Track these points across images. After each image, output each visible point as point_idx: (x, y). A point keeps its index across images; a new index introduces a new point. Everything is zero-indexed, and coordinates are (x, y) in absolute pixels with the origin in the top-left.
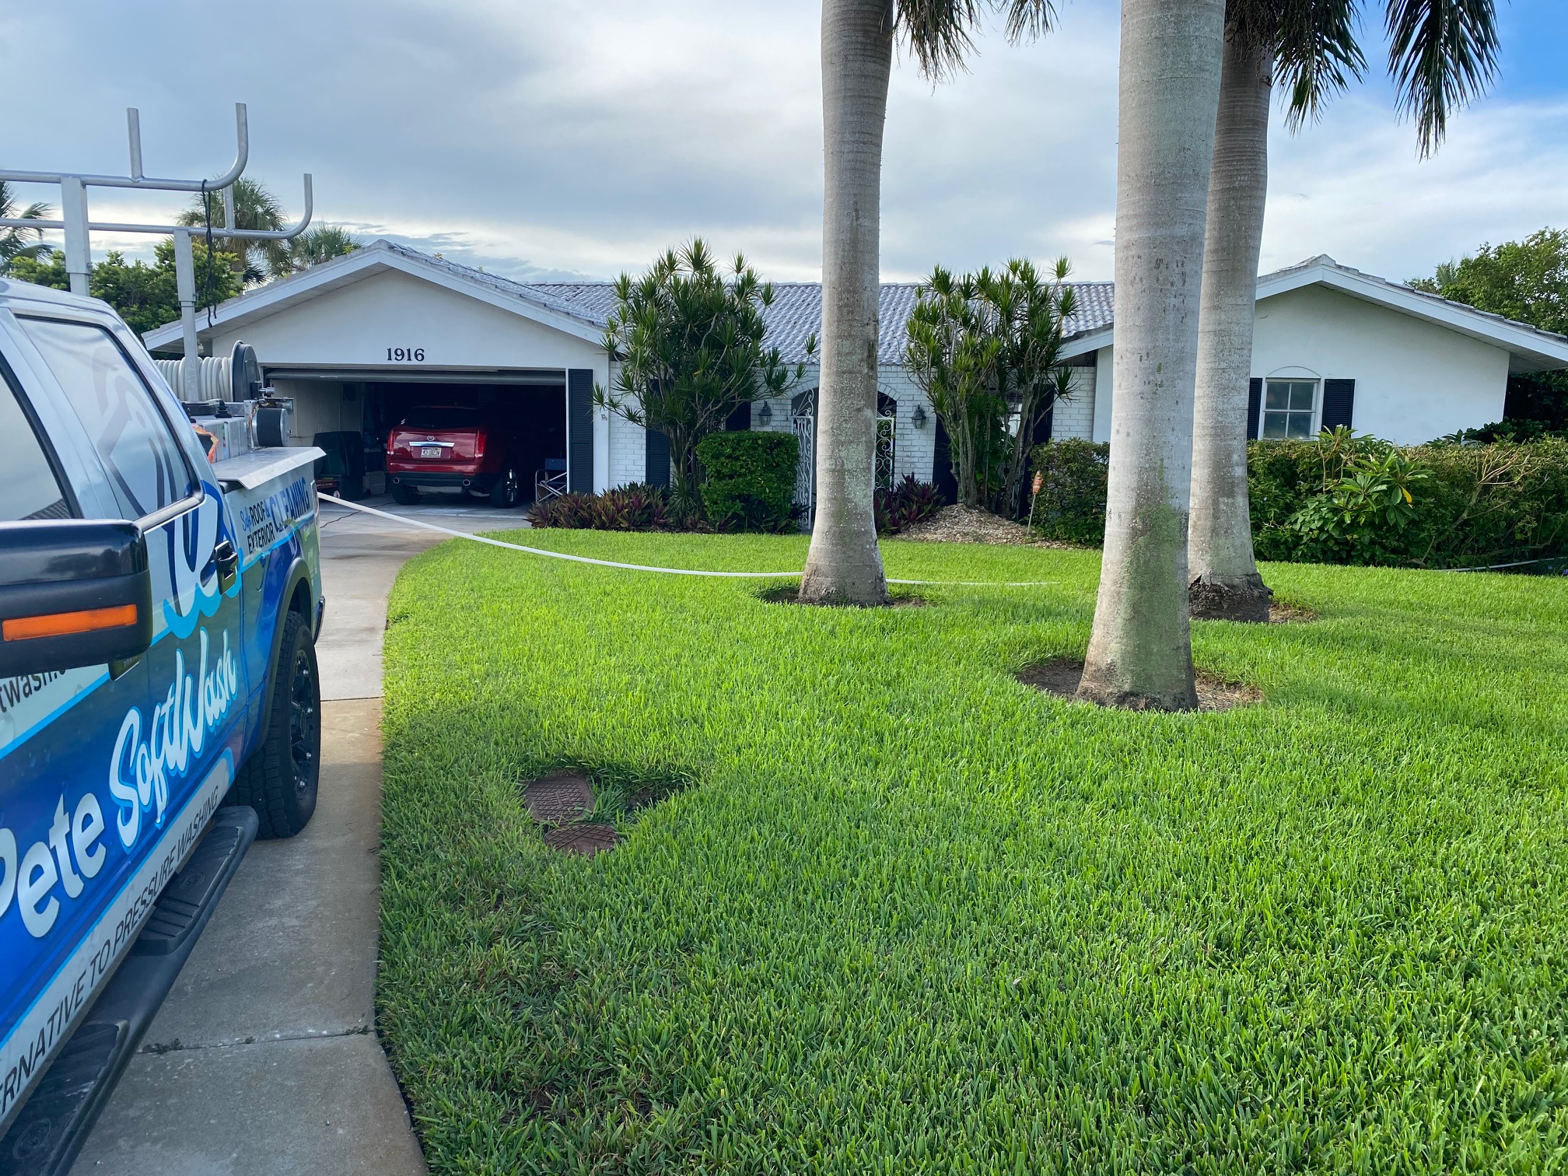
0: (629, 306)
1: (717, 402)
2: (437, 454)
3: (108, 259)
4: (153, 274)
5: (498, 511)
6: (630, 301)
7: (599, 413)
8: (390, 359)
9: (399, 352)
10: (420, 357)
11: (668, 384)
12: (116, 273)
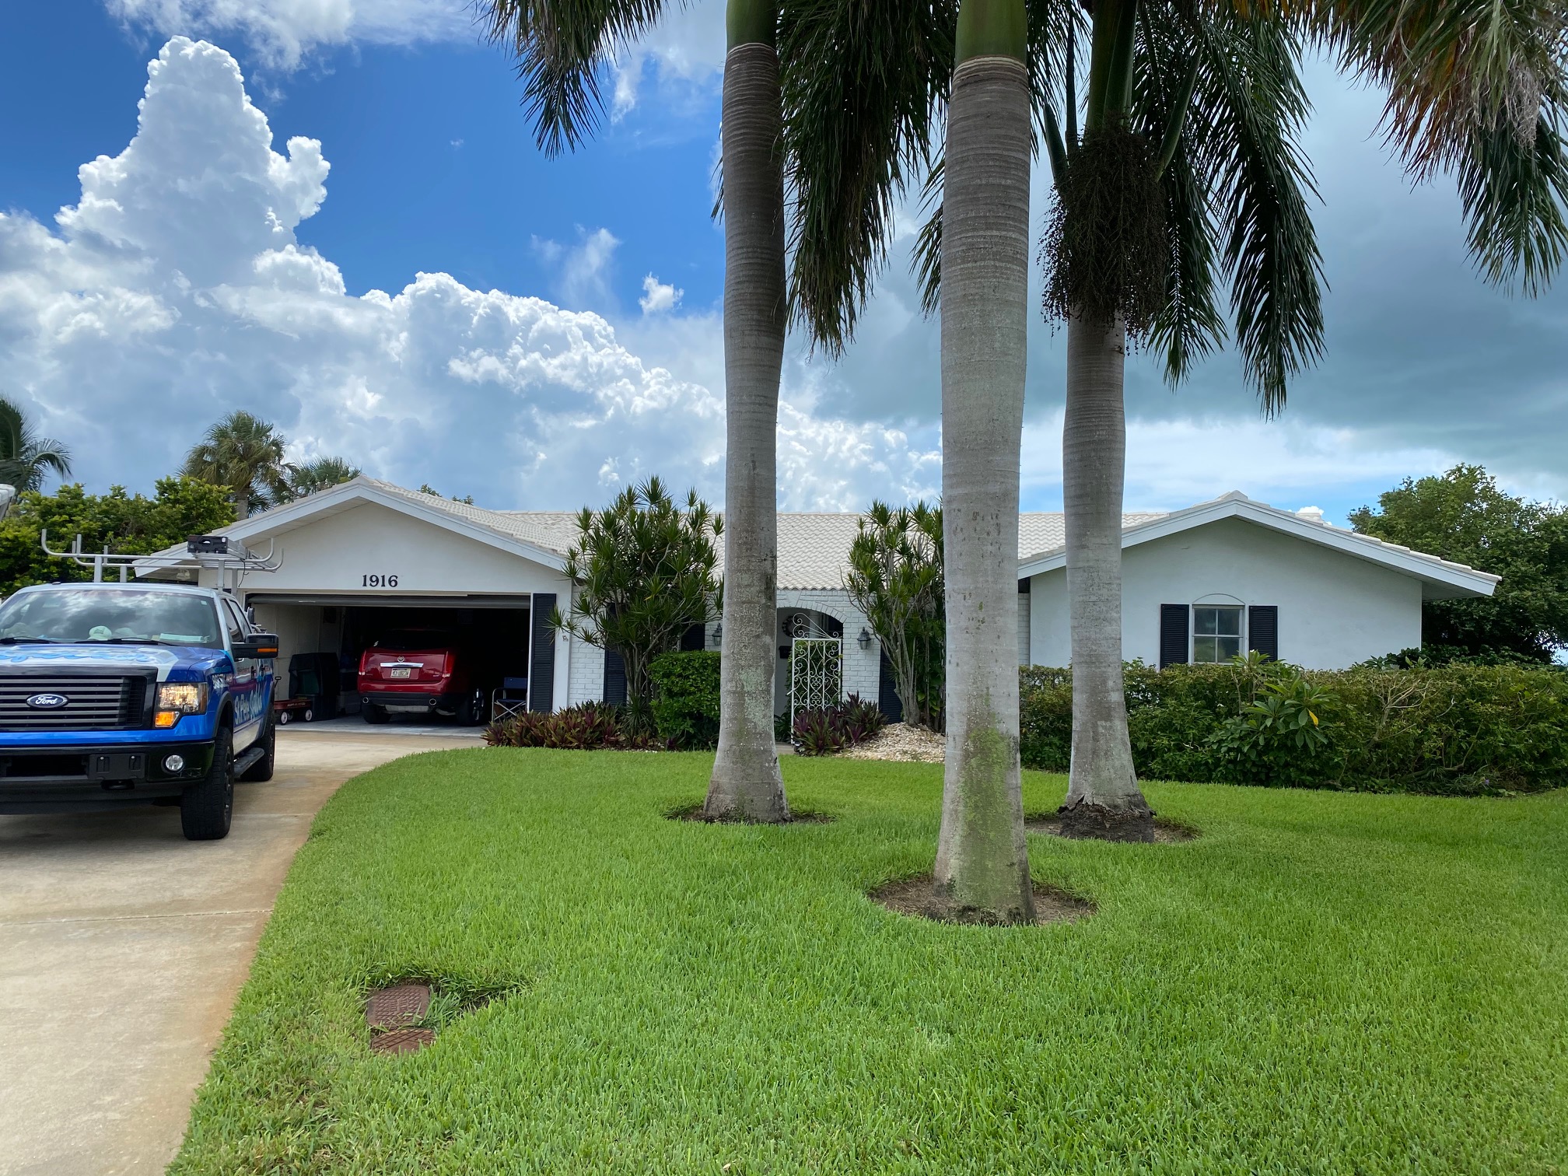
0: (590, 536)
1: (668, 624)
2: (406, 674)
3: (111, 493)
4: (152, 506)
5: (463, 729)
6: (591, 532)
7: (561, 637)
8: (365, 585)
9: (374, 579)
10: (393, 583)
11: (624, 607)
12: (116, 506)
